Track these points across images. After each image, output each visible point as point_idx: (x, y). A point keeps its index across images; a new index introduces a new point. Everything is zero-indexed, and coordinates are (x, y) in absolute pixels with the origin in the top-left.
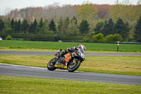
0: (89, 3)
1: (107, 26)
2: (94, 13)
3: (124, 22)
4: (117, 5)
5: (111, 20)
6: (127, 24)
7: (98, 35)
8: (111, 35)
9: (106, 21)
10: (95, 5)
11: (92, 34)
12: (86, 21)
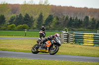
0: (5, 3)
1: (18, 19)
2: (9, 10)
3: (30, 16)
4: (25, 5)
5: (21, 14)
6: (32, 18)
7: (11, 25)
8: (21, 25)
9: (17, 16)
10: (10, 4)
11: (8, 25)
12: (3, 16)
